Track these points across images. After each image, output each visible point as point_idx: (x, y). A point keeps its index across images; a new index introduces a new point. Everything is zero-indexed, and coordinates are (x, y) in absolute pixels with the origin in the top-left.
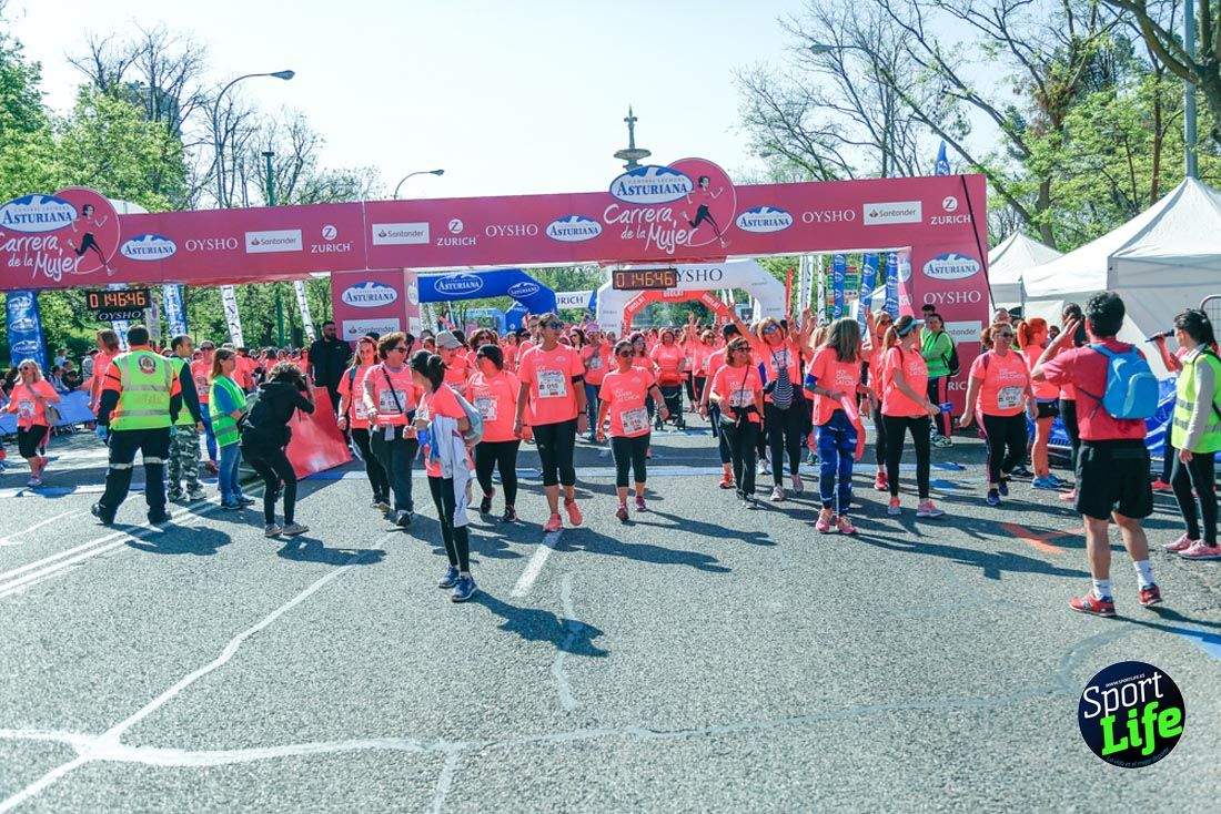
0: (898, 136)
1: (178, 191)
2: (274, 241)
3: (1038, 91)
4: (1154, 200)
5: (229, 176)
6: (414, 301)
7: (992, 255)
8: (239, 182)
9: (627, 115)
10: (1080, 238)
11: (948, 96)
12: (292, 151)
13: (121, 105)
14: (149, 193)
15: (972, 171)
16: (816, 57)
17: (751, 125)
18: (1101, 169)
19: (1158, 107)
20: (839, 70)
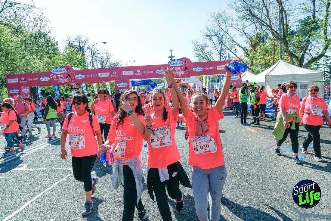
0: (223, 52)
1: (85, 66)
2: (104, 75)
3: (251, 43)
4: (274, 64)
5: (94, 63)
6: (131, 86)
7: (242, 75)
8: (96, 64)
9: (170, 49)
10: (259, 72)
11: (233, 45)
12: (106, 58)
13: (73, 49)
14: (79, 66)
15: (238, 59)
17: (195, 51)
18: (263, 58)
19: (274, 46)
20: (211, 40)
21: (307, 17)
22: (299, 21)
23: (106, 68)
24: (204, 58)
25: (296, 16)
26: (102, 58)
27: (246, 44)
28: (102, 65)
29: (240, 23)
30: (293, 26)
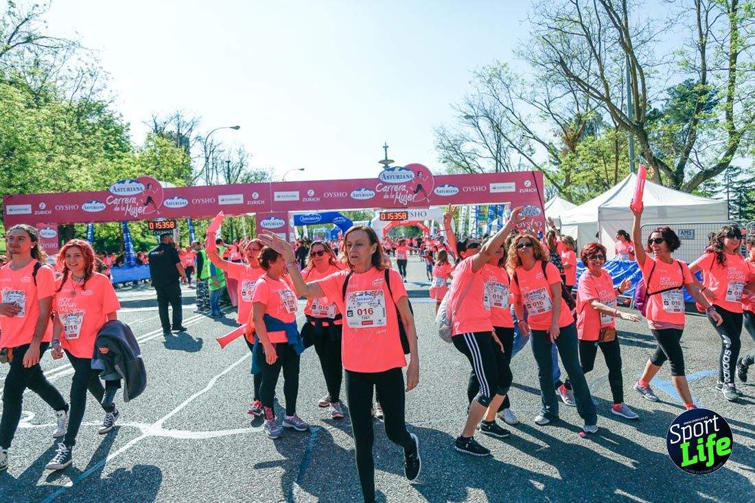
0: (502, 154)
1: (189, 178)
2: (231, 199)
3: (564, 135)
4: (615, 184)
5: (211, 171)
6: (292, 225)
7: (546, 205)
8: (215, 174)
9: (384, 145)
10: (582, 199)
11: (525, 138)
12: (238, 160)
13: (165, 141)
14: (176, 178)
15: (537, 170)
16: (465, 120)
17: (439, 149)
18: (593, 169)
19: (617, 142)
20: (476, 125)
21: (685, 83)
22: (670, 89)
23: (238, 185)
24: (459, 165)
25: (665, 77)
26: (230, 162)
27: (554, 138)
28: (229, 177)
29: (544, 89)
30: (657, 99)
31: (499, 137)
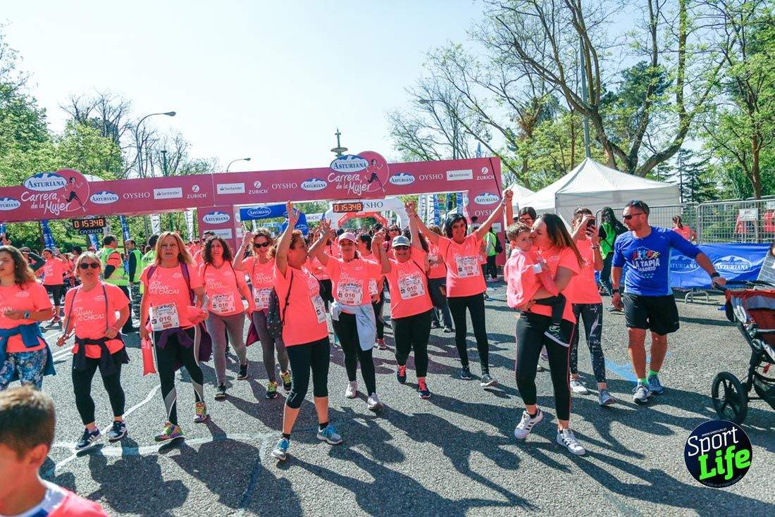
0: (460, 140)
1: (119, 170)
2: (168, 193)
3: (521, 120)
4: (572, 169)
5: (144, 162)
6: (238, 220)
8: (149, 165)
9: (336, 132)
10: (540, 185)
11: (481, 122)
12: (176, 150)
13: (89, 128)
14: (104, 171)
15: (495, 156)
16: (421, 105)
17: (394, 136)
18: (549, 154)
19: (573, 127)
20: (432, 111)
21: (638, 65)
22: (623, 72)
23: (176, 177)
24: (415, 152)
25: (618, 60)
26: (166, 152)
28: (165, 169)
29: (499, 72)
30: (610, 82)
31: (456, 123)
